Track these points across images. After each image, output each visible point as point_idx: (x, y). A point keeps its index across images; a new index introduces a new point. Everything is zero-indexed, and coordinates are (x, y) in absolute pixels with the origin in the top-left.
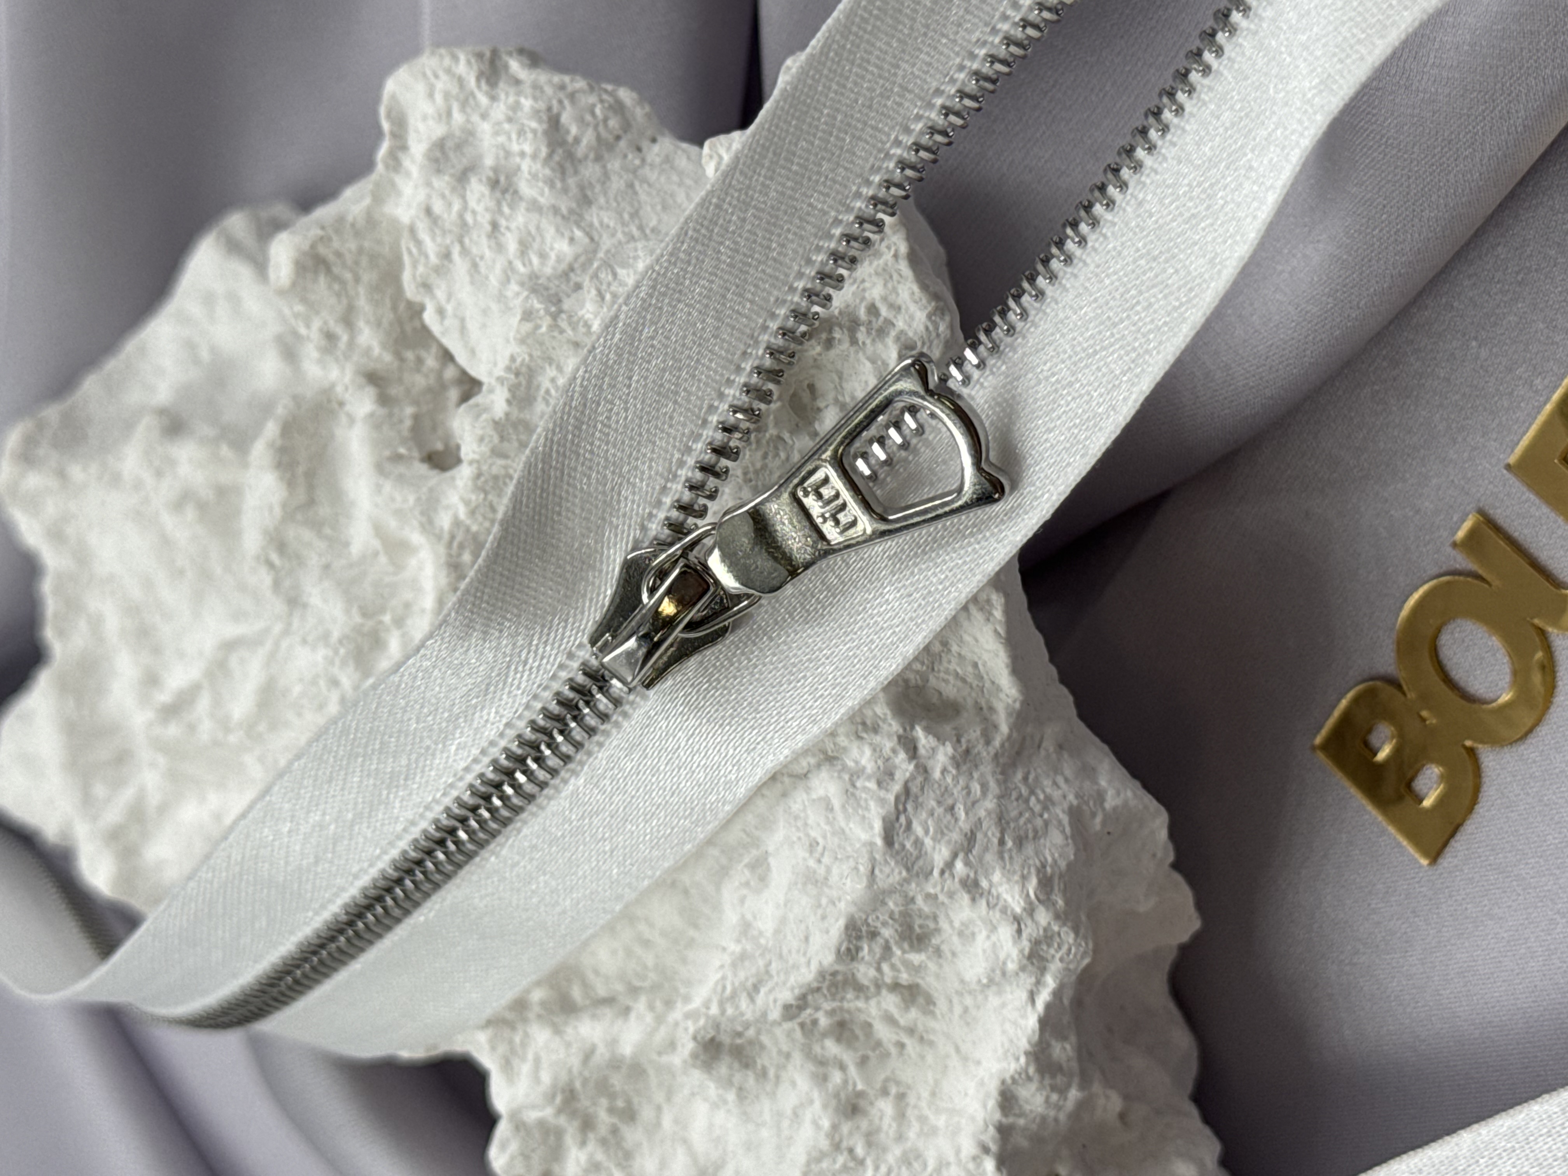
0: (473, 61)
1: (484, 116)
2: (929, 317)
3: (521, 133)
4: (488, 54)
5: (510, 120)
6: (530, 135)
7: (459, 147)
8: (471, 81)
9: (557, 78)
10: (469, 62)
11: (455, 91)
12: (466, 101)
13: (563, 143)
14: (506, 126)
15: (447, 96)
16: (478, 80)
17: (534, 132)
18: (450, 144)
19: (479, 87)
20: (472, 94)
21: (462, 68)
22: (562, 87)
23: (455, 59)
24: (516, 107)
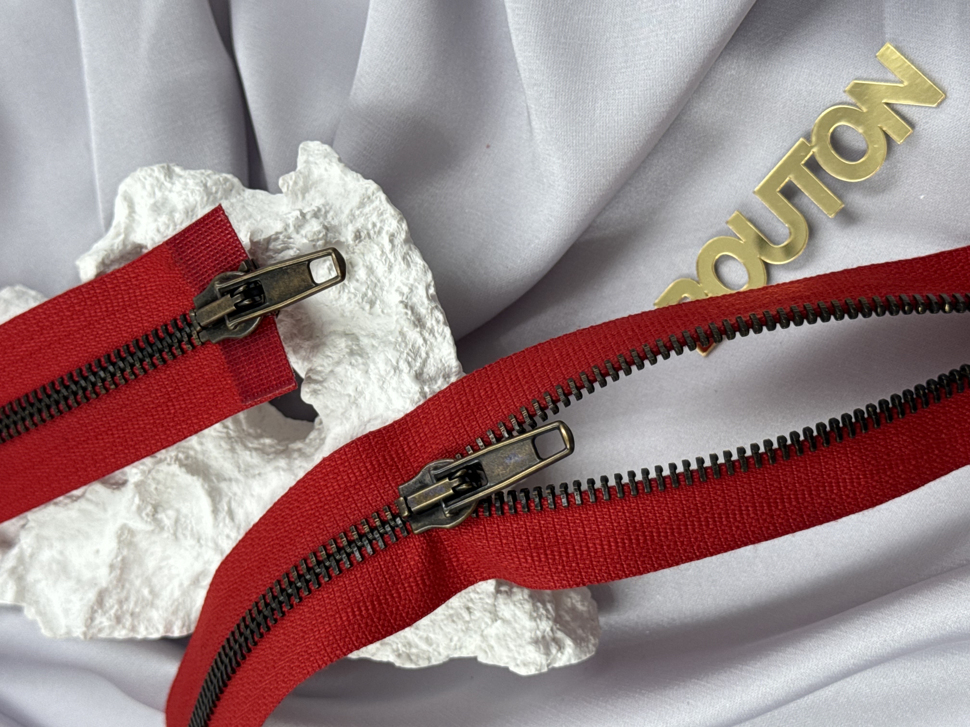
0: (161, 170)
1: (170, 191)
2: (398, 222)
3: (193, 192)
4: (166, 166)
5: (185, 189)
6: (197, 193)
7: (163, 204)
8: (162, 177)
9: (198, 171)
10: (159, 171)
11: (155, 182)
12: (161, 186)
13: (211, 194)
14: (184, 192)
15: (152, 186)
16: (165, 176)
17: (199, 191)
18: (158, 205)
19: (166, 180)
20: (163, 184)
21: (156, 173)
22: (203, 174)
23: (153, 170)
24: (186, 184)
